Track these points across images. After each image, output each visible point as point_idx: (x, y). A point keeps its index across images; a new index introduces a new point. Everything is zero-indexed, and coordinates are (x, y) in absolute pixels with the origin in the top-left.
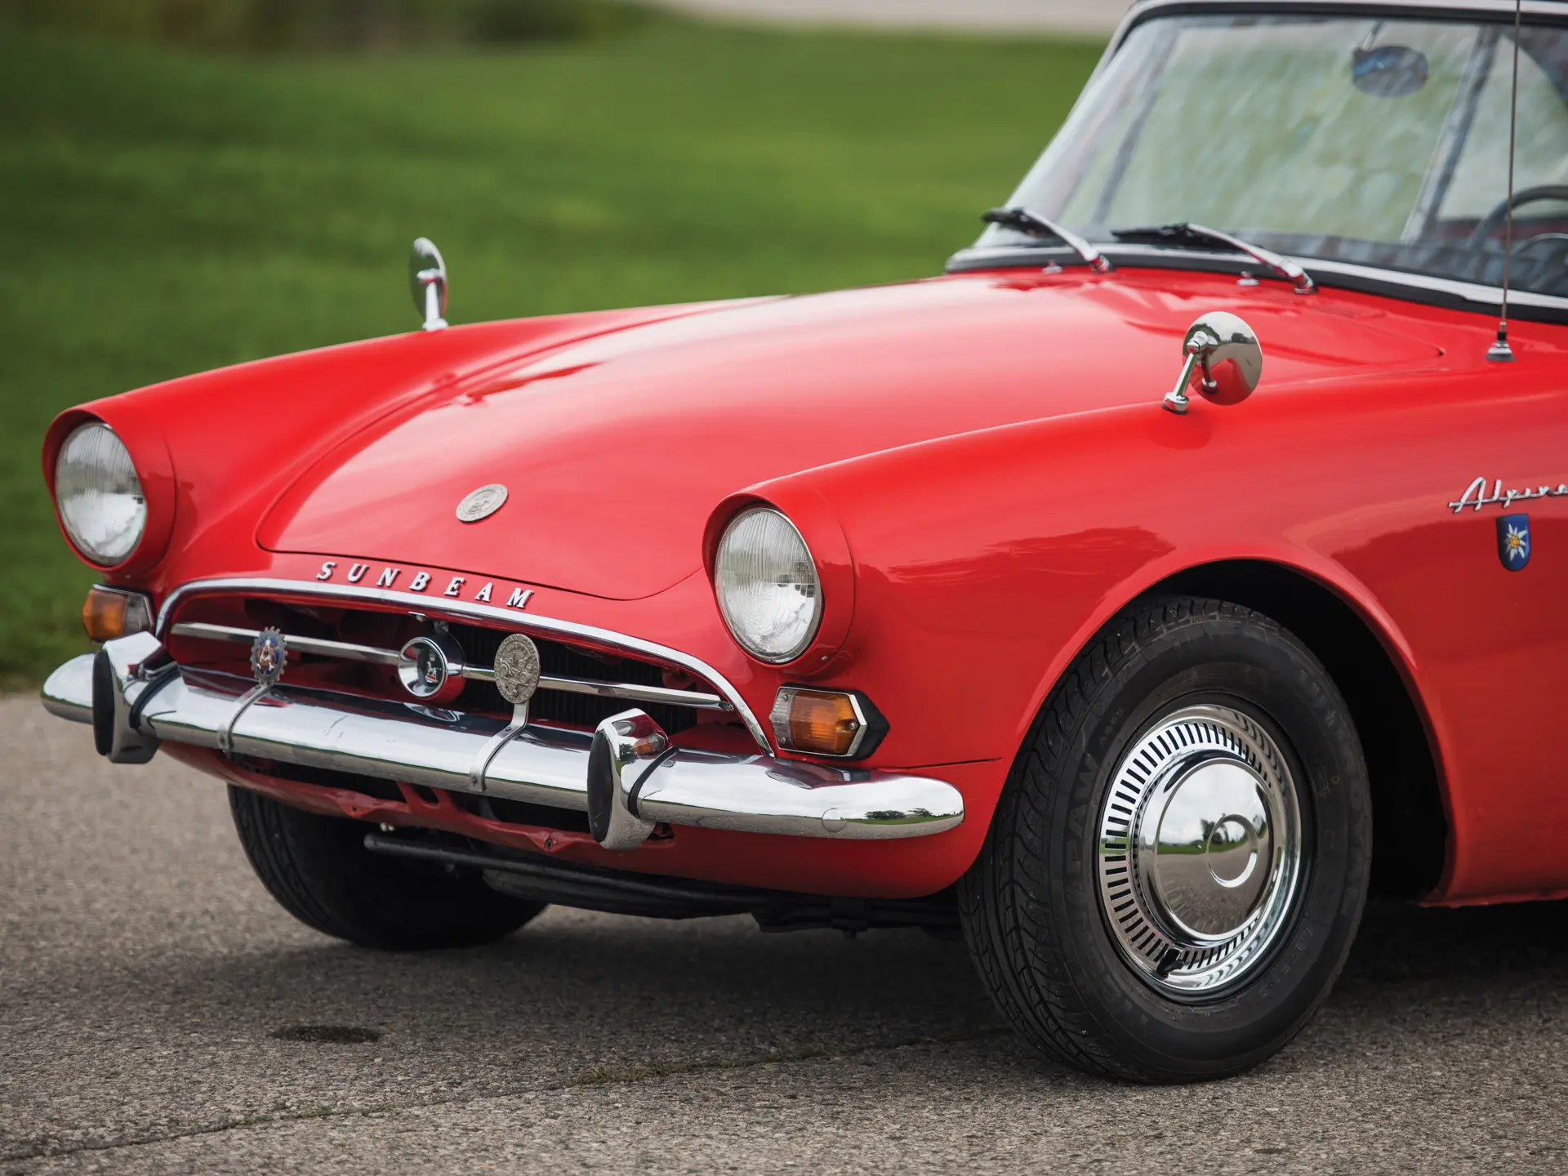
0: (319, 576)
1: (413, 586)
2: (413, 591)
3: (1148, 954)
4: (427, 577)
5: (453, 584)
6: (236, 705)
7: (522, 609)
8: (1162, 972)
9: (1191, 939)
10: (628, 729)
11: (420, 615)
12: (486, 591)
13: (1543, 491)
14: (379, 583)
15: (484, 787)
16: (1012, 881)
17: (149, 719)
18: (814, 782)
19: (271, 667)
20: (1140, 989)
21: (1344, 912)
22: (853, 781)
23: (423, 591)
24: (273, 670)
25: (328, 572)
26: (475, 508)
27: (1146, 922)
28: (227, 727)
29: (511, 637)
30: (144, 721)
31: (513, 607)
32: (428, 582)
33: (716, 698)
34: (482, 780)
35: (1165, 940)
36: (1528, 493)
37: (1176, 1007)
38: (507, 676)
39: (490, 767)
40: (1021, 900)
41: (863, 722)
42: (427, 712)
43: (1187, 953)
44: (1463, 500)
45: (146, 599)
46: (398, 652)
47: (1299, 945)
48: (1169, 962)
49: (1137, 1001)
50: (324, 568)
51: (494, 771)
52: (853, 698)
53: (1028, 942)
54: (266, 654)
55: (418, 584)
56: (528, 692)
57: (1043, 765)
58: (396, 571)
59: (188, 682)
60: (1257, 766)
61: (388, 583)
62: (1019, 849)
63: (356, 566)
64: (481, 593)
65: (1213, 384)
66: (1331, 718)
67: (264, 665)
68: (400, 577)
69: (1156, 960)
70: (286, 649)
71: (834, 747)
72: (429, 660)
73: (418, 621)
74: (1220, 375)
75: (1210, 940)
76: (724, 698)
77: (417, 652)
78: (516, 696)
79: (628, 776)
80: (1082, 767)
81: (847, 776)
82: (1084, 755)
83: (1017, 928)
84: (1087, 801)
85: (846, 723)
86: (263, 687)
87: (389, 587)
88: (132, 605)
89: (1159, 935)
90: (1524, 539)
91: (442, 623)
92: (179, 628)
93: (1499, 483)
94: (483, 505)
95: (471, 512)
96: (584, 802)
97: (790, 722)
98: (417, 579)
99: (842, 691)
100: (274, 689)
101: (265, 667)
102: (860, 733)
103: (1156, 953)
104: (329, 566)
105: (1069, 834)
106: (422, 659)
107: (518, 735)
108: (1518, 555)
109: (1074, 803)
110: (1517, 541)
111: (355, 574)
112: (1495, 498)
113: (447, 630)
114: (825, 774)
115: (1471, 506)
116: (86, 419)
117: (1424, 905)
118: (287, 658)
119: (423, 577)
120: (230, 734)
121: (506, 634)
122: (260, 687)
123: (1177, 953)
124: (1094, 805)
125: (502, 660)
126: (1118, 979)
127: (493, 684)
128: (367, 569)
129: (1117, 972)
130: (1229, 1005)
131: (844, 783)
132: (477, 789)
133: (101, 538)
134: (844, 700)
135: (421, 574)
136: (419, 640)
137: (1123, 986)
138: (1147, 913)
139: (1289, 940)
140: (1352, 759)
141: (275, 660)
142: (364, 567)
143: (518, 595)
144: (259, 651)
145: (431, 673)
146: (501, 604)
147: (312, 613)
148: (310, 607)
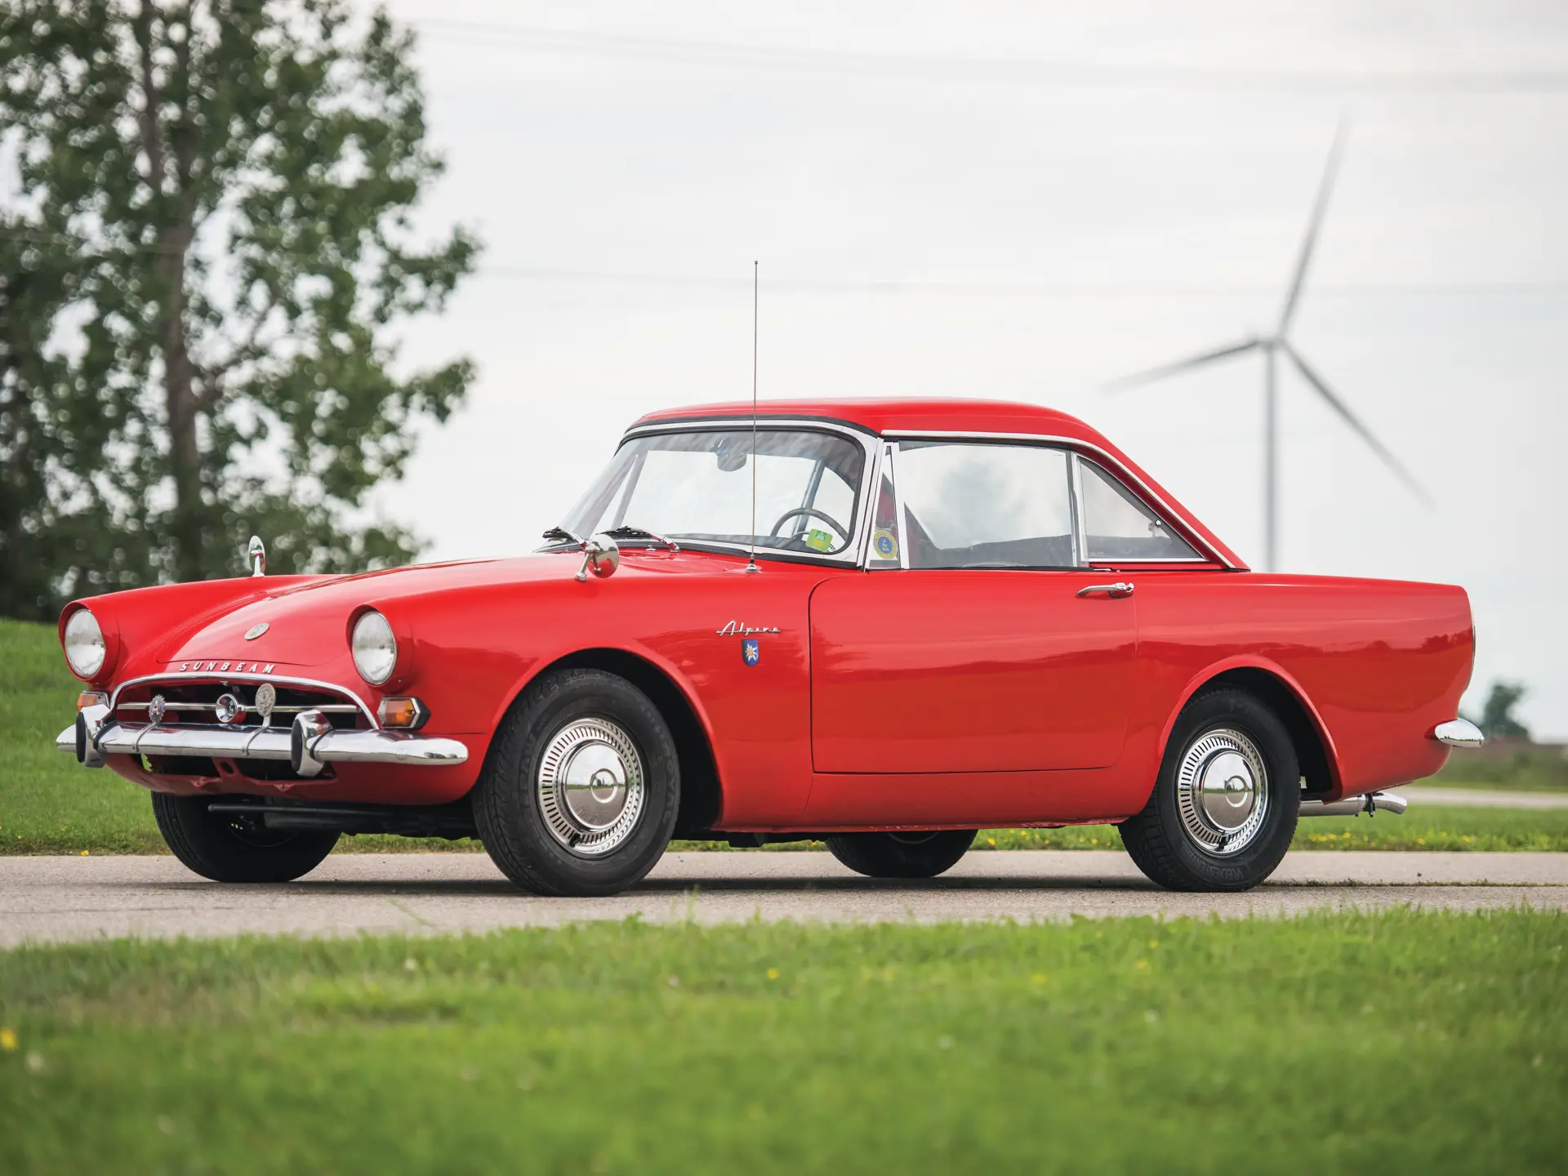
2: (222, 671)
3: (565, 834)
4: (228, 664)
5: (240, 666)
6: (140, 732)
7: (270, 674)
8: (572, 844)
9: (588, 829)
10: (314, 719)
11: (225, 683)
12: (254, 667)
13: (765, 629)
15: (248, 754)
16: (494, 794)
17: (103, 744)
18: (396, 739)
19: (158, 714)
20: (558, 848)
21: (664, 821)
22: (414, 739)
23: (227, 670)
26: (254, 633)
27: (563, 819)
28: (135, 743)
29: (262, 686)
30: (100, 745)
31: (266, 673)
32: (229, 667)
33: (354, 707)
34: (247, 751)
35: (573, 828)
36: (757, 630)
37: (577, 860)
38: (261, 707)
39: (251, 745)
40: (498, 801)
41: (418, 711)
42: (230, 728)
43: (584, 836)
44: (724, 630)
45: (106, 695)
46: (216, 703)
47: (642, 836)
48: (575, 839)
49: (556, 853)
51: (251, 747)
52: (413, 700)
53: (502, 823)
54: (156, 707)
56: (269, 711)
57: (509, 739)
59: (122, 727)
60: (621, 749)
62: (498, 779)
65: (599, 569)
66: (657, 729)
67: (153, 717)
69: (569, 838)
71: (404, 724)
72: (229, 704)
73: (225, 685)
74: (602, 565)
75: (597, 829)
76: (358, 706)
77: (225, 701)
78: (265, 712)
79: (310, 743)
80: (529, 740)
81: (411, 736)
82: (529, 735)
83: (497, 816)
84: (530, 757)
85: (410, 712)
86: (154, 724)
88: (99, 698)
89: (569, 825)
90: (755, 651)
91: (235, 685)
92: (120, 707)
93: (742, 624)
94: (257, 632)
95: (251, 635)
96: (289, 756)
97: (386, 714)
99: (408, 698)
100: (159, 725)
101: (155, 714)
102: (416, 717)
103: (568, 835)
105: (521, 771)
106: (226, 704)
107: (265, 731)
108: (752, 659)
109: (523, 757)
110: (752, 652)
112: (741, 630)
113: (237, 688)
114: (401, 735)
115: (727, 634)
116: (80, 607)
117: (713, 829)
120: (137, 746)
121: (261, 686)
122: (150, 725)
123: (579, 835)
124: (535, 760)
125: (259, 697)
126: (546, 841)
127: (255, 711)
129: (546, 839)
130: (604, 862)
131: (409, 739)
132: (244, 755)
133: (85, 664)
134: (409, 701)
136: (225, 695)
137: (549, 845)
138: (563, 814)
139: (637, 834)
140: (669, 749)
141: (159, 710)
143: (268, 668)
144: (152, 707)
145: (230, 710)
146: (261, 672)
147: (179, 690)
148: (178, 687)
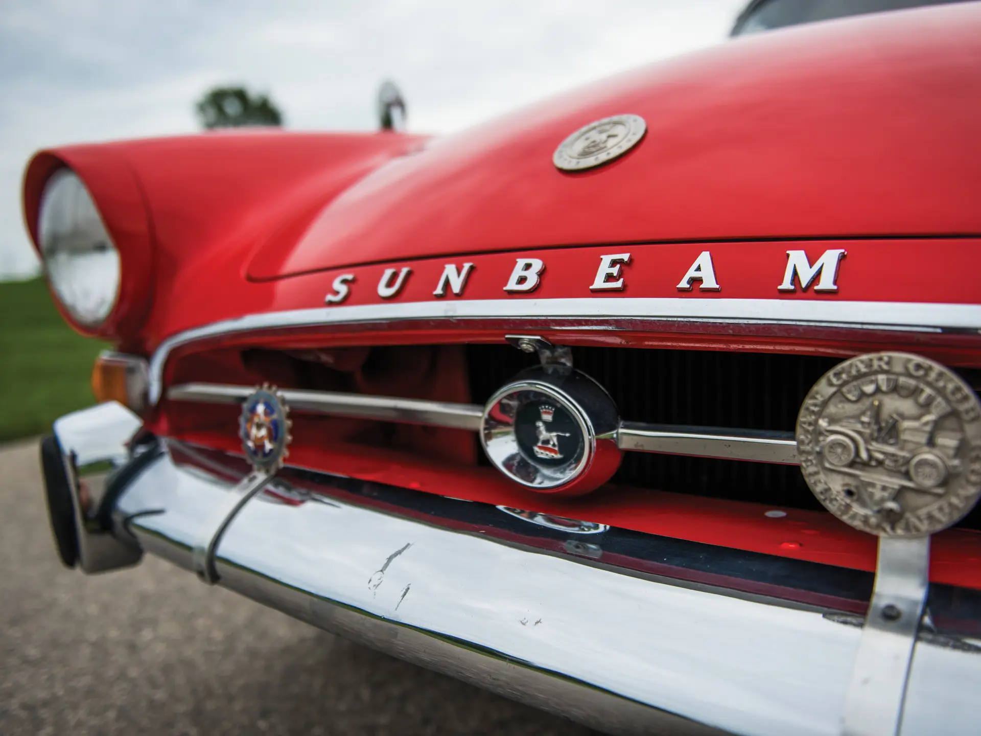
0: (330, 297)
1: (512, 285)
2: (513, 294)
4: (537, 264)
5: (608, 269)
11: (527, 341)
14: (439, 291)
17: (128, 519)
19: (268, 446)
23: (533, 292)
24: (271, 450)
25: (343, 290)
26: (592, 148)
32: (544, 274)
38: (852, 464)
46: (481, 408)
50: (337, 285)
54: (259, 426)
55: (522, 280)
58: (467, 266)
59: (180, 459)
61: (456, 287)
63: (388, 273)
64: (691, 273)
67: (258, 443)
68: (475, 276)
70: (291, 415)
72: (540, 419)
73: (522, 352)
77: (516, 406)
87: (458, 296)
91: (560, 351)
94: (606, 141)
95: (585, 154)
98: (518, 271)
101: (259, 447)
104: (345, 282)
106: (527, 418)
111: (390, 284)
113: (569, 364)
118: (292, 431)
119: (528, 267)
121: (826, 364)
122: (254, 478)
127: (794, 471)
128: (409, 274)
135: (521, 262)
136: (521, 385)
141: (274, 435)
142: (404, 271)
144: (250, 420)
145: (547, 442)
147: (325, 358)
148: (323, 350)
